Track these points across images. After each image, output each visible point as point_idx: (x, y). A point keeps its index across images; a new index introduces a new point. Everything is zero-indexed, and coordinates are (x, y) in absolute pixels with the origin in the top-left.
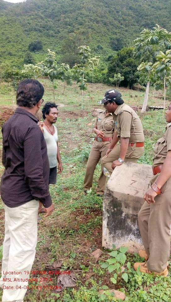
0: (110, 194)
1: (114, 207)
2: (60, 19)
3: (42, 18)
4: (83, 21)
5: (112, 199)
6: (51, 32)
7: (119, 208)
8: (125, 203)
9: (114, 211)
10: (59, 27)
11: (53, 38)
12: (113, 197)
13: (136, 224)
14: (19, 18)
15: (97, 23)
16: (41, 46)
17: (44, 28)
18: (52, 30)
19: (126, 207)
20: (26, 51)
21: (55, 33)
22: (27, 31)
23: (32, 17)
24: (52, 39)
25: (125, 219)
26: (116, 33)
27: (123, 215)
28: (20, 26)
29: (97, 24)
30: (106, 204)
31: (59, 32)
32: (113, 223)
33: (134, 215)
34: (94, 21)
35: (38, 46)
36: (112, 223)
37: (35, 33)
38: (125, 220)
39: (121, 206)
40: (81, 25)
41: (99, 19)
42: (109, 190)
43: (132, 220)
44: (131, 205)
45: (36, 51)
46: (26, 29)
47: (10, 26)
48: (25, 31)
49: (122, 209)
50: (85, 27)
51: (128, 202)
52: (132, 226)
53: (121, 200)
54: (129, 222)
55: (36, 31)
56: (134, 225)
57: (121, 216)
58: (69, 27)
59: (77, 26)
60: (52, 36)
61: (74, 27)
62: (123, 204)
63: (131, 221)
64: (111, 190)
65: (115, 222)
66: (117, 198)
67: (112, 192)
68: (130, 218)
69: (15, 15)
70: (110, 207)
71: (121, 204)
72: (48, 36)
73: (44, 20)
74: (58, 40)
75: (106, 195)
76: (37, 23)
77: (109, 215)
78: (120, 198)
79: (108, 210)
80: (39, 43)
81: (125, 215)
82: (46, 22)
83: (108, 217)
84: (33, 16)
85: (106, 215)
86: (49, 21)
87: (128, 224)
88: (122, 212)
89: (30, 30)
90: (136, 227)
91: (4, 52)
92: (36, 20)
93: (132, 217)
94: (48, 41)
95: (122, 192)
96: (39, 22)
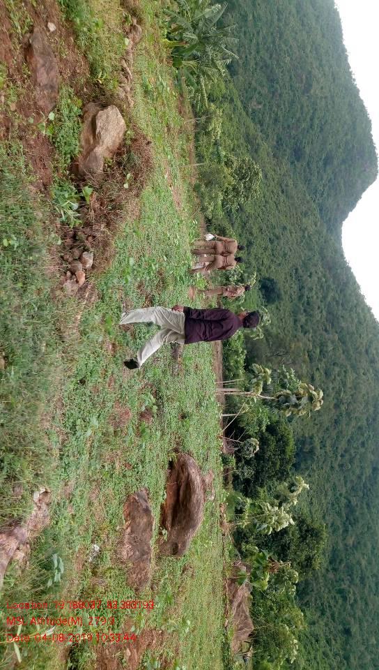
2: (329, 333)
3: (325, 298)
4: (333, 377)
6: (302, 318)
10: (315, 332)
11: (292, 323)
14: (317, 256)
15: (335, 405)
16: (273, 301)
17: (308, 303)
18: (306, 320)
20: (260, 274)
21: (301, 326)
22: (296, 272)
23: (324, 280)
24: (290, 322)
26: (324, 446)
28: (303, 259)
29: (333, 405)
31: (305, 333)
34: (337, 399)
35: (273, 295)
37: (295, 287)
40: (326, 373)
41: (343, 408)
45: (264, 291)
46: (300, 271)
47: (299, 240)
48: (297, 270)
50: (323, 382)
55: (300, 290)
58: (318, 351)
59: (322, 366)
60: (295, 321)
61: (320, 360)
69: (321, 248)
72: (295, 313)
73: (321, 301)
74: (291, 332)
76: (314, 289)
80: (279, 297)
82: (319, 308)
84: (326, 282)
86: (321, 312)
89: (299, 279)
91: (251, 234)
92: (319, 287)
94: (284, 314)
96: (316, 293)
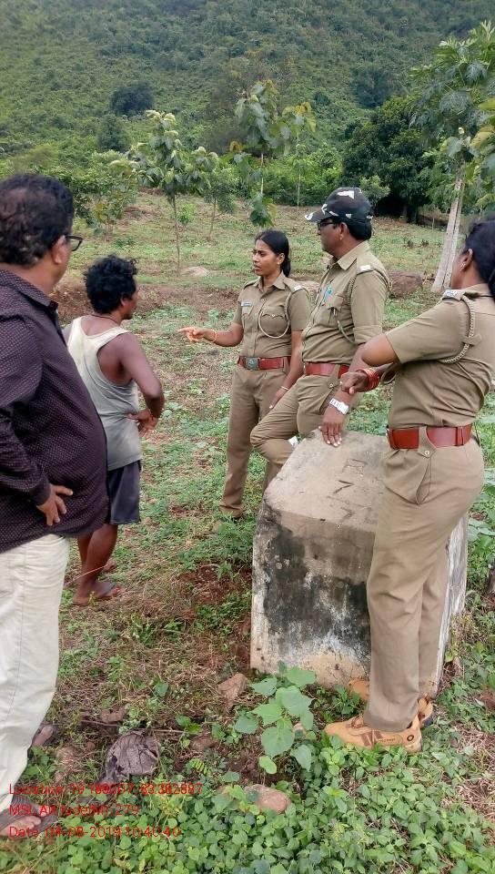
0: (272, 519)
1: (283, 556)
2: (206, 16)
3: (150, 14)
4: (271, 20)
5: (277, 533)
6: (178, 55)
7: (296, 559)
8: (313, 544)
9: (284, 566)
10: (201, 38)
11: (185, 74)
12: (279, 527)
13: (345, 605)
14: (84, 13)
15: (313, 25)
16: (149, 98)
17: (157, 42)
18: (181, 50)
19: (316, 557)
20: (105, 113)
21: (191, 59)
22: (106, 54)
23: (122, 10)
24: (181, 77)
25: (312, 592)
26: (370, 54)
27: (309, 578)
28: (87, 39)
29: (313, 30)
30: (261, 548)
31: (202, 55)
32: (281, 602)
33: (339, 580)
34: (305, 20)
35: (140, 97)
36: (278, 600)
37: (130, 58)
38: (312, 595)
39: (302, 554)
40: (265, 31)
41: (319, 13)
42: (270, 508)
43: (331, 593)
44: (330, 550)
45: (133, 112)
46: (105, 47)
47: (57, 40)
48: (104, 53)
49: (305, 561)
50: (278, 38)
51: (322, 542)
52: (333, 610)
53: (301, 536)
54: (324, 598)
55: (134, 52)
56: (339, 609)
57: (303, 582)
58: (230, 38)
59: (253, 36)
60: (183, 68)
61: (245, 37)
62: (307, 550)
63: (330, 597)
64: (277, 507)
65: (285, 597)
66: (290, 532)
67: (279, 513)
68: (326, 588)
69: (72, 5)
70: (272, 557)
71: (302, 547)
72: (169, 67)
73: (156, 19)
74: (196, 78)
75: (261, 523)
76: (134, 28)
77: (268, 579)
78: (298, 530)
79: (265, 564)
80: (142, 88)
81: (314, 578)
82: (164, 26)
83: (268, 585)
84: (126, 7)
85: (261, 578)
86: (172, 23)
87: (322, 604)
88: (304, 572)
89: (117, 51)
90: (344, 614)
91: (42, 118)
92: (133, 20)
93: (332, 586)
94: (169, 84)
95: (305, 513)
96: (142, 26)
